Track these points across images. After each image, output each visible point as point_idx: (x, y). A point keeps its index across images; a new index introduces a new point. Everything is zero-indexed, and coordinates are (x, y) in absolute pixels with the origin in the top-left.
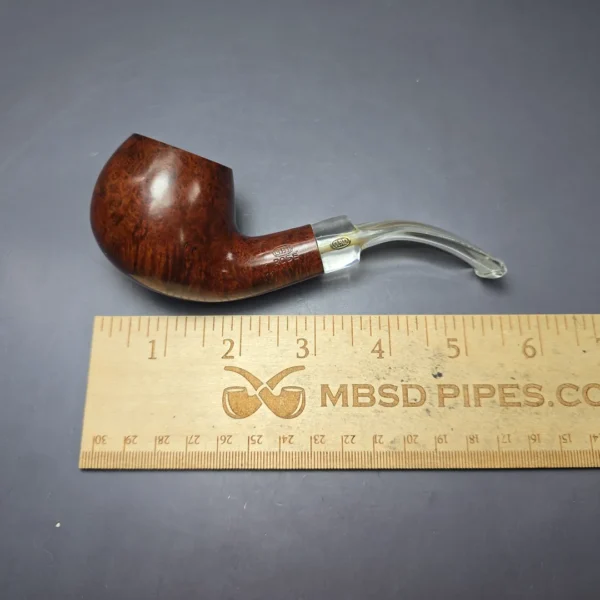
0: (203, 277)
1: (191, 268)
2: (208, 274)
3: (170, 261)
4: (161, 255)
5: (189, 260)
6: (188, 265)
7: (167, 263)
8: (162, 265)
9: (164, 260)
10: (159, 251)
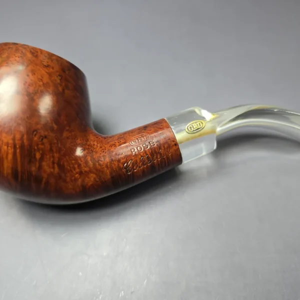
0: (57, 170)
1: (42, 159)
2: (61, 167)
3: (18, 151)
4: (7, 144)
5: (39, 150)
6: (38, 156)
7: (15, 154)
8: (10, 156)
9: (11, 151)
10: (5, 140)
